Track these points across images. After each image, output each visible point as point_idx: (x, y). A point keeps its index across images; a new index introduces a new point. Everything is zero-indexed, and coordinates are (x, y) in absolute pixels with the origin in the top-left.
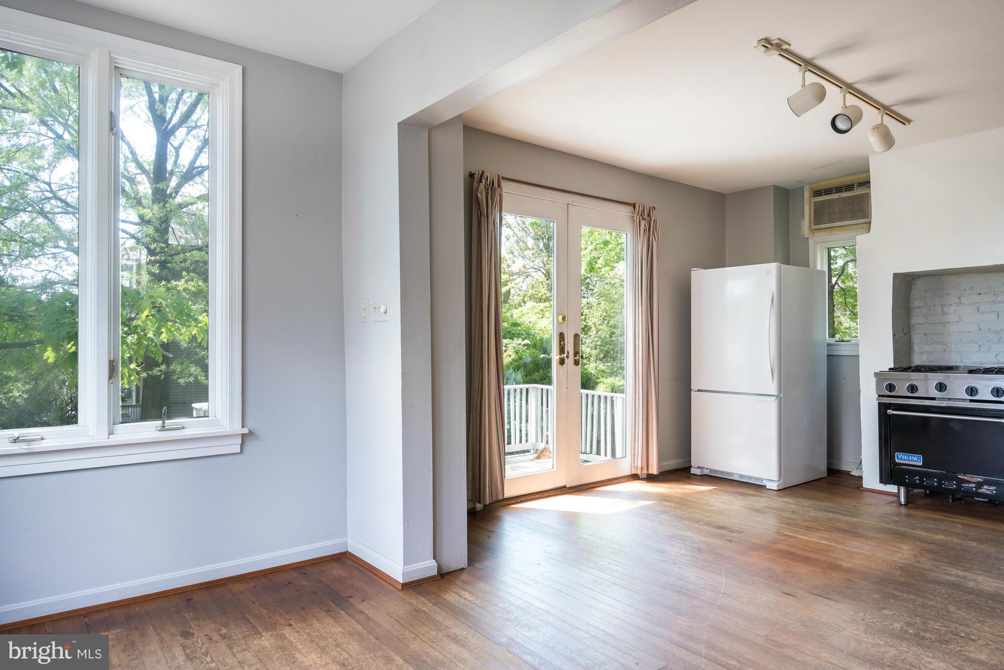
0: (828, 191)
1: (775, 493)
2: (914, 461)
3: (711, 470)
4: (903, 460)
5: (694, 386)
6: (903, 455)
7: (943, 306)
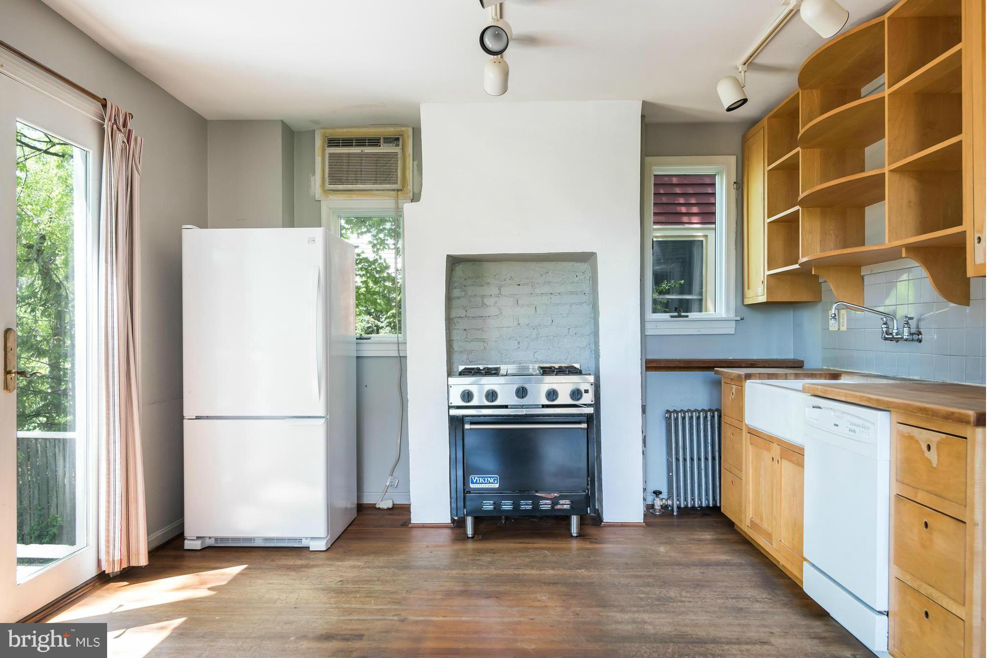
0: (348, 142)
1: (323, 555)
2: (490, 483)
3: (216, 539)
4: (479, 483)
5: (186, 413)
6: (478, 477)
7: (483, 297)
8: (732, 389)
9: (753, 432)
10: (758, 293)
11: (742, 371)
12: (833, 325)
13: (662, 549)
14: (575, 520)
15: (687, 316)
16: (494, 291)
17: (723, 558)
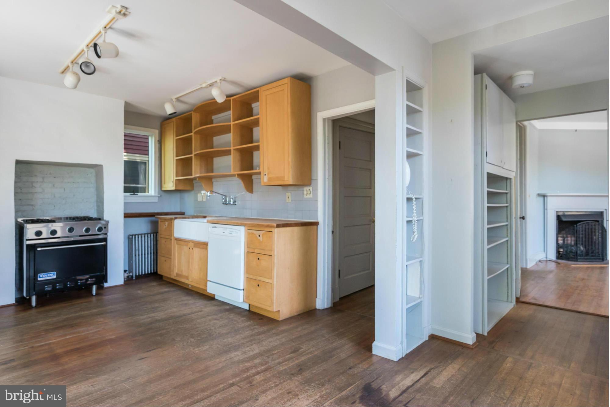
2: (50, 276)
4: (43, 277)
6: (44, 274)
7: (32, 182)
8: (165, 223)
9: (178, 240)
10: (170, 185)
11: (173, 217)
12: (200, 199)
13: (139, 292)
14: (94, 288)
15: (137, 194)
16: (39, 179)
17: (166, 290)
